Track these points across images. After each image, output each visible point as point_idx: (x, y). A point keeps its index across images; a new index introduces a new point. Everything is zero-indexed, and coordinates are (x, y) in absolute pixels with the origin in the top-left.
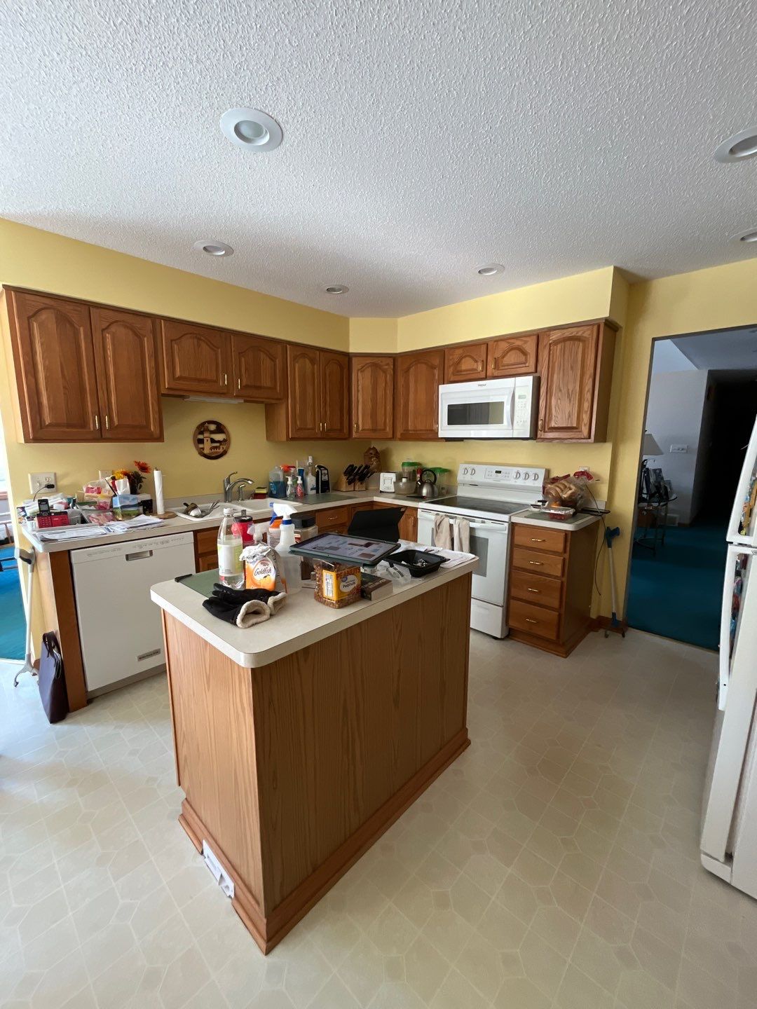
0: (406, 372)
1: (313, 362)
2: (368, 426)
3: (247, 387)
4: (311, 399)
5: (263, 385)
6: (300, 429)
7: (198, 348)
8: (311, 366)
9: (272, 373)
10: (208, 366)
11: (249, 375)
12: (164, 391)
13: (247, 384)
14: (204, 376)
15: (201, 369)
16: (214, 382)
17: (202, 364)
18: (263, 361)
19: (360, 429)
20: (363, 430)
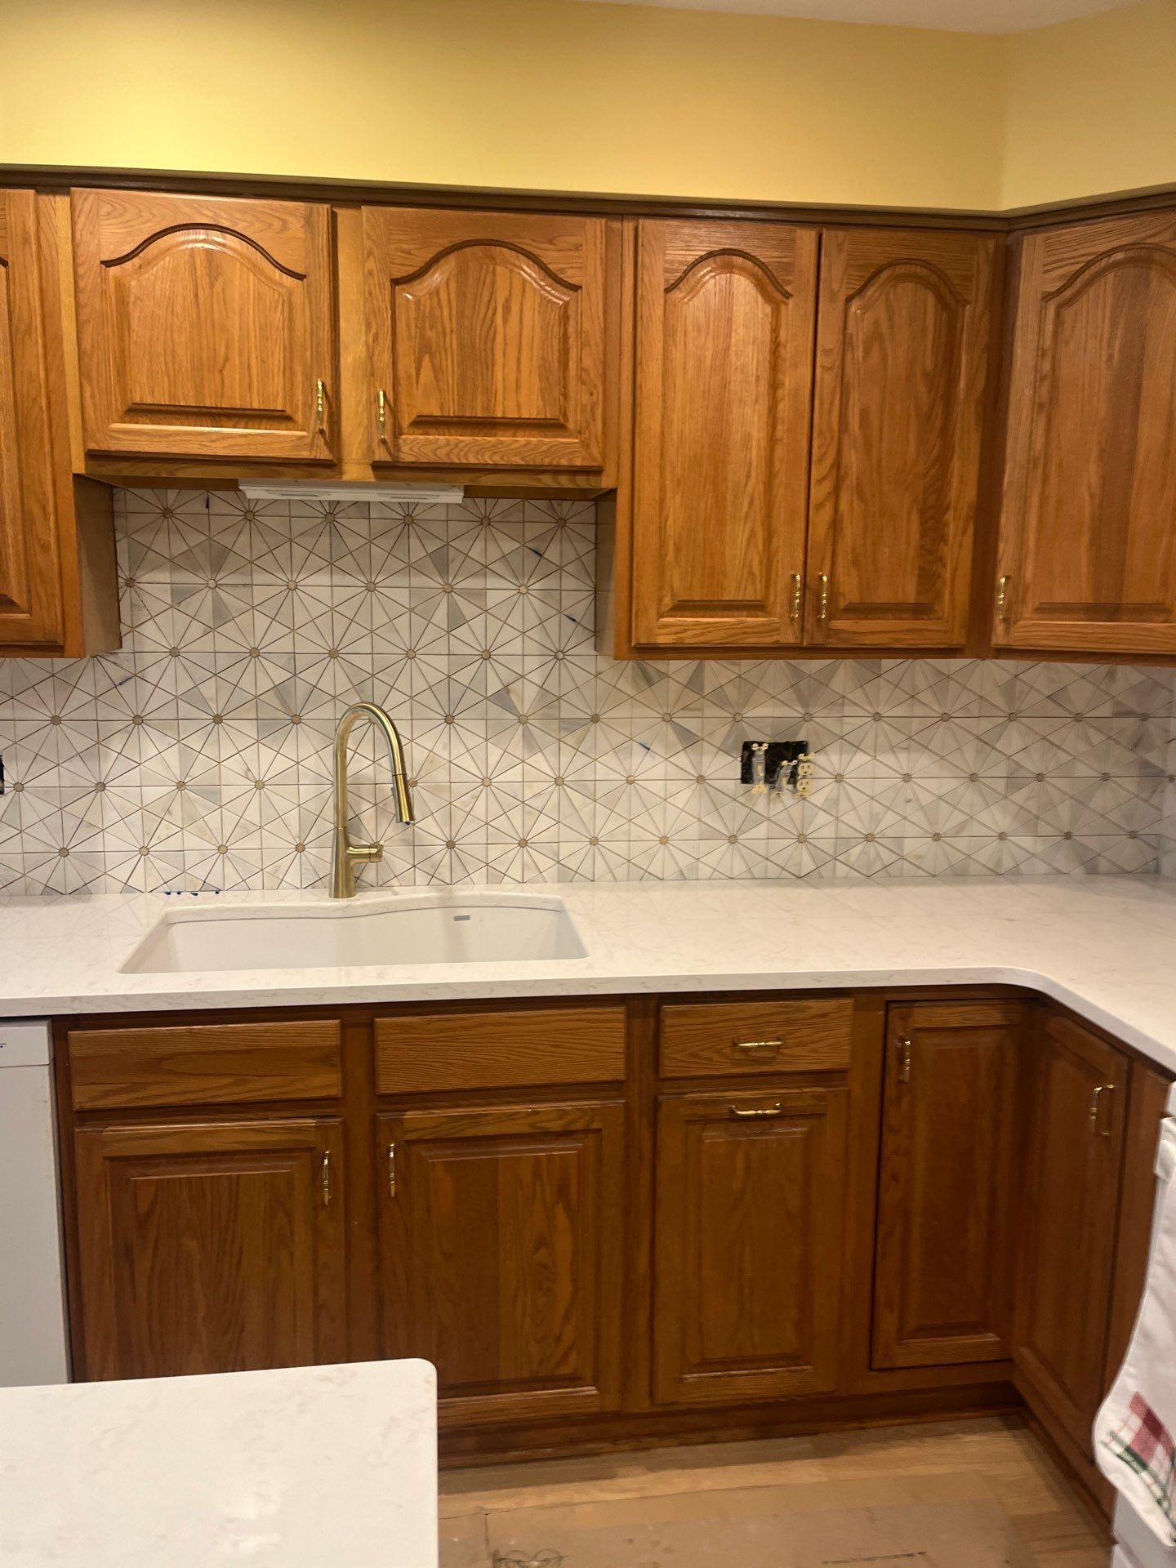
1: (772, 285)
2: (1077, 589)
3: (424, 423)
4: (754, 464)
5: (504, 408)
6: (681, 608)
7: (212, 286)
8: (763, 310)
9: (550, 356)
10: (253, 355)
11: (437, 372)
12: (79, 466)
13: (426, 412)
14: (234, 399)
15: (221, 371)
16: (281, 418)
17: (227, 348)
18: (508, 301)
19: (1031, 604)
20: (1043, 610)
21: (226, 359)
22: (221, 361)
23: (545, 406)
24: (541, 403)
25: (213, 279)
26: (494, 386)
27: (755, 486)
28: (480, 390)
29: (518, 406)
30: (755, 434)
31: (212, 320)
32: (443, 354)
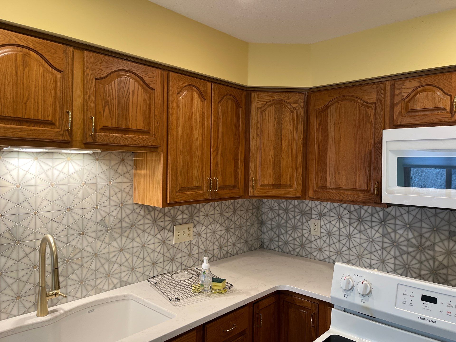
0: (322, 111)
1: (202, 96)
2: (270, 180)
3: (105, 129)
4: (199, 146)
5: (131, 126)
6: (181, 189)
7: (24, 70)
8: (200, 103)
9: (146, 110)
10: (40, 98)
11: (110, 111)
13: (106, 125)
14: (31, 115)
15: (25, 103)
17: (29, 94)
18: (133, 91)
19: (259, 184)
20: (263, 186)
21: (28, 99)
22: (25, 99)
23: (144, 126)
24: (143, 125)
25: (24, 67)
26: (129, 119)
27: (199, 153)
28: (124, 119)
29: (136, 125)
30: (199, 138)
31: (23, 83)
32: (112, 106)
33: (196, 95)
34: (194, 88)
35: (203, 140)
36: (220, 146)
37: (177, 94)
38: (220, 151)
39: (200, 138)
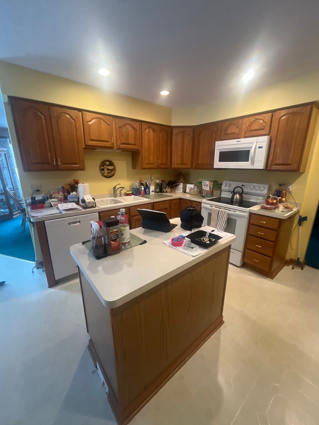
0: (199, 135)
3: (123, 144)
4: (153, 149)
5: (130, 142)
6: (147, 164)
8: (153, 133)
9: (134, 137)
10: (105, 134)
11: (124, 138)
12: (84, 147)
13: (123, 142)
14: (103, 139)
15: (101, 136)
16: (108, 142)
18: (130, 131)
19: (175, 164)
20: (177, 164)
22: (101, 134)
24: (134, 142)
25: (100, 124)
26: (129, 140)
27: (153, 151)
29: (132, 142)
31: (100, 130)
32: (124, 136)
33: (151, 131)
34: (151, 128)
35: (154, 147)
36: (160, 149)
37: (145, 130)
38: (160, 151)
39: (153, 146)
